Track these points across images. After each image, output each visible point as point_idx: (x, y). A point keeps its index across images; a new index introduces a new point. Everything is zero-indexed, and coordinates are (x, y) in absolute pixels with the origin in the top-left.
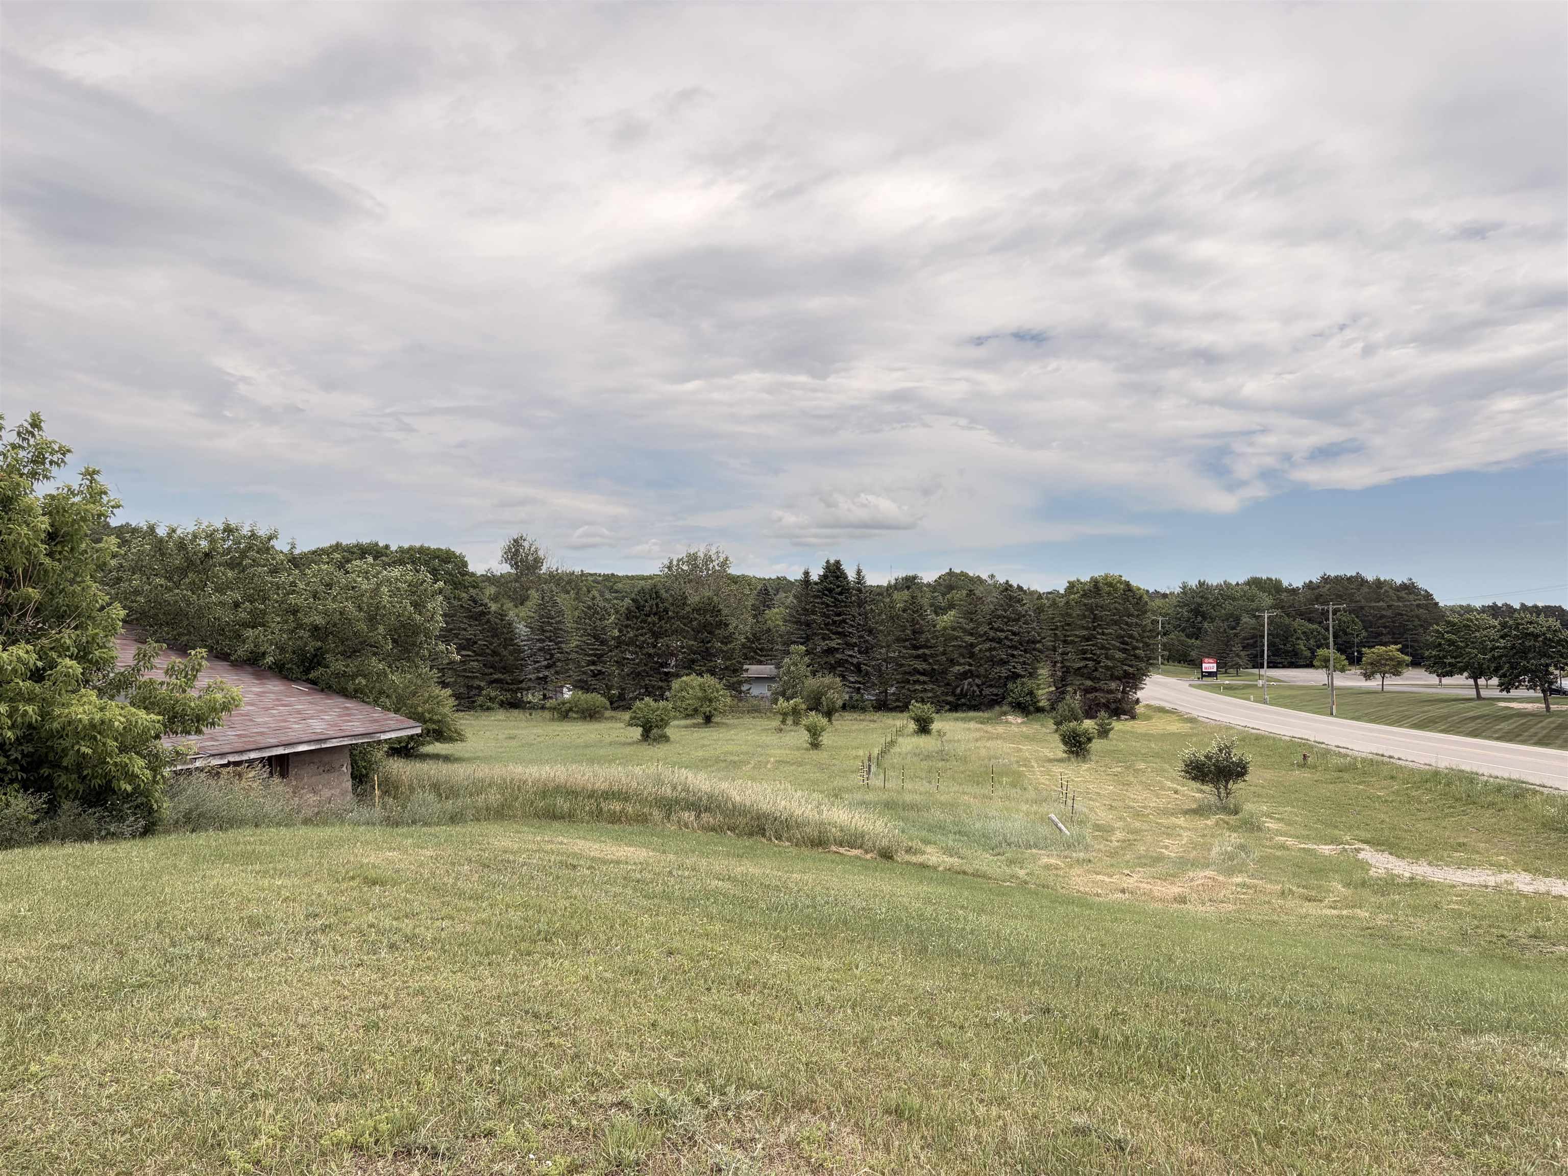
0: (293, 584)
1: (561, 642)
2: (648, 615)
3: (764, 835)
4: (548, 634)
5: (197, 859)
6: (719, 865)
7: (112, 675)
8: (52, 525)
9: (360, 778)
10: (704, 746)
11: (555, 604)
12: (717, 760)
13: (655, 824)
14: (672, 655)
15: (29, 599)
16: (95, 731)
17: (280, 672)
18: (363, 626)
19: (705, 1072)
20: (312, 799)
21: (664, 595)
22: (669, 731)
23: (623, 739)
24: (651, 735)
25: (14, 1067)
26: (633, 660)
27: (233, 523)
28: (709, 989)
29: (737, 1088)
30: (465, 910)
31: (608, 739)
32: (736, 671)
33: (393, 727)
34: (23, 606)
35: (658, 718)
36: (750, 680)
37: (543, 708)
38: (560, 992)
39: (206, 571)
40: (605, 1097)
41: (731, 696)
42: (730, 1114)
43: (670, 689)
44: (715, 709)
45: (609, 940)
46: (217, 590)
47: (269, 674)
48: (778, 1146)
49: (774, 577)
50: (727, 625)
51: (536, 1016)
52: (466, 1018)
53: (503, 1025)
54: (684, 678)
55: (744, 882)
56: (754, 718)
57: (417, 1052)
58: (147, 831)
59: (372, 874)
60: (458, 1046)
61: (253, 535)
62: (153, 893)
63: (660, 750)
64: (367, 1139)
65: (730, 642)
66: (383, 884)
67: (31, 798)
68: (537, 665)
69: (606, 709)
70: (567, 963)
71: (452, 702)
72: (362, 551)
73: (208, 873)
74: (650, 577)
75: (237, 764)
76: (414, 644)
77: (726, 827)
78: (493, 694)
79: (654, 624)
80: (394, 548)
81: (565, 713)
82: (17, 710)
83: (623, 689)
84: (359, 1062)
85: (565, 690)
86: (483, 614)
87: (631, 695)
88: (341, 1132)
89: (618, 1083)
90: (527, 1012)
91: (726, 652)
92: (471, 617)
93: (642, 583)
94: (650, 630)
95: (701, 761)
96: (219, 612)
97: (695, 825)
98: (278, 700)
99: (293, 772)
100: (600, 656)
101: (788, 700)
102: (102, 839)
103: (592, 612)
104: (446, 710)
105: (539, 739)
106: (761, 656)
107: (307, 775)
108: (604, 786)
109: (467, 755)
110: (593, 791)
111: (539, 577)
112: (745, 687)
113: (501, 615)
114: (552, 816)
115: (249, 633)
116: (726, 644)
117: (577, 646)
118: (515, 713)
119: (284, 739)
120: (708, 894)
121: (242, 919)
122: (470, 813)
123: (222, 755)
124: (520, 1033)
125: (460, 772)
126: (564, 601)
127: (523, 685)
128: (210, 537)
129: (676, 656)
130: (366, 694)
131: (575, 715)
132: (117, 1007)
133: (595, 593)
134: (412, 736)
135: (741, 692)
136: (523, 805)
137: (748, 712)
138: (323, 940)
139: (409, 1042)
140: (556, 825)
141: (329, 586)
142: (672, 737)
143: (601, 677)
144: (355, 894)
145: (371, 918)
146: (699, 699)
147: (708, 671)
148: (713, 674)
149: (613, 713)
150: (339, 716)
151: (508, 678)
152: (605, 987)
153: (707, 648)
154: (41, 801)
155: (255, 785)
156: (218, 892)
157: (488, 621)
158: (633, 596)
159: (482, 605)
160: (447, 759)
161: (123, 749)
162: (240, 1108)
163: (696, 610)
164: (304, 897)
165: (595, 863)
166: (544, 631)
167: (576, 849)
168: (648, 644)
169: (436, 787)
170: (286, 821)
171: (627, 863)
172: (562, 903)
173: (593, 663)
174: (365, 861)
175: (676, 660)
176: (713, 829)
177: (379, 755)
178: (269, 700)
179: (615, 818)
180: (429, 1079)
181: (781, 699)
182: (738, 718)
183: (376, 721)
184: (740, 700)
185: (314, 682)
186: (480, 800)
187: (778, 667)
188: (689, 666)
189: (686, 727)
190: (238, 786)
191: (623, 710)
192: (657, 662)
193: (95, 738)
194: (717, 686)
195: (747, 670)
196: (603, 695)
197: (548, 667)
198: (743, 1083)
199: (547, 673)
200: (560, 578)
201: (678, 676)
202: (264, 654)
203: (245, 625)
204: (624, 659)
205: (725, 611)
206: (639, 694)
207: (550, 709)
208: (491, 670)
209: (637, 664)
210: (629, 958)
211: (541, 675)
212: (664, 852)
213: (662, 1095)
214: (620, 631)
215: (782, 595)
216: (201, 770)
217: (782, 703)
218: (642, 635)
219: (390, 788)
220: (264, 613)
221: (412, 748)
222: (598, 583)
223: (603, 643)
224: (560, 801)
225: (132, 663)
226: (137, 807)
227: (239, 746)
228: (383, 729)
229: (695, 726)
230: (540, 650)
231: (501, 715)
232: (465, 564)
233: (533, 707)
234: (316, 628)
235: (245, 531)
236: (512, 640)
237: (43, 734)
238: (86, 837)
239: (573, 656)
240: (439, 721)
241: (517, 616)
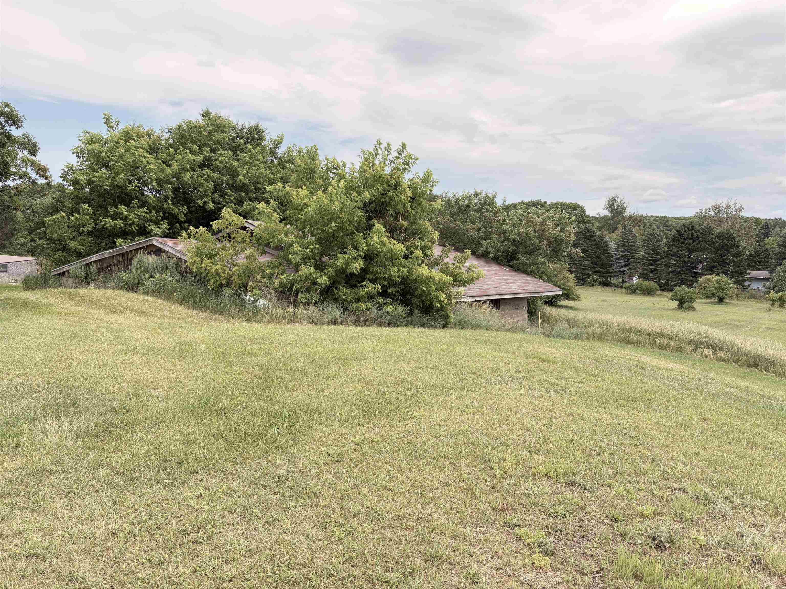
0: (504, 220)
1: (633, 253)
2: (685, 239)
3: (757, 368)
4: (627, 248)
5: (467, 341)
6: (729, 380)
7: (432, 259)
8: (413, 194)
9: (532, 313)
10: (717, 315)
11: (632, 232)
12: (726, 324)
13: (687, 353)
14: (700, 262)
15: (403, 225)
16: (427, 281)
17: (497, 261)
18: (536, 240)
19: (730, 484)
20: (510, 320)
21: (697, 228)
22: (695, 305)
23: (666, 307)
24: (684, 306)
25: (408, 412)
26: (675, 264)
27: (478, 191)
28: (730, 443)
29: (752, 497)
30: (590, 380)
31: (657, 306)
32: (742, 274)
33: (549, 290)
34: (400, 228)
35: (689, 297)
36: (751, 280)
37: (622, 287)
38: (642, 428)
39: (467, 214)
40: (671, 483)
41: (737, 288)
42: (747, 509)
43: (697, 282)
44: (726, 295)
45: (668, 407)
46: (471, 223)
47: (492, 261)
48: (779, 533)
49: (773, 218)
50: (738, 247)
51: (630, 437)
52: (594, 431)
53: (613, 437)
54: (708, 276)
55: (747, 391)
56: (752, 301)
57: (572, 441)
58: (444, 326)
59: (544, 357)
60: (592, 442)
61: (487, 197)
62: (451, 351)
63: (689, 314)
64: (551, 473)
65: (740, 257)
66: (549, 362)
67: (403, 308)
68: (620, 264)
69: (657, 290)
70: (645, 414)
71: (574, 281)
72: (534, 204)
73: (472, 347)
74: (690, 218)
75: (479, 301)
76: (560, 249)
77: (732, 360)
78: (595, 278)
79: (690, 244)
80: (548, 203)
81: (633, 291)
82: (400, 270)
83: (668, 280)
84: (546, 440)
85: (634, 278)
86: (592, 236)
87: (673, 283)
88: (541, 468)
89: (678, 479)
90: (625, 434)
91: (737, 262)
92: (586, 238)
93: (684, 221)
94: (687, 248)
95: (715, 323)
96: (472, 233)
97: (712, 357)
98: (496, 274)
99: (501, 308)
100: (655, 261)
101: (777, 292)
102: (428, 327)
103: (652, 237)
104: (572, 284)
105: (619, 303)
106: (759, 265)
107: (507, 309)
108: (658, 330)
109: (581, 308)
110: (652, 332)
111: (624, 218)
112: (747, 283)
113: (602, 237)
114: (628, 342)
115: (484, 242)
116: (737, 257)
117: (643, 255)
118: (607, 288)
119: (499, 292)
120: (725, 394)
121: (488, 368)
122: (584, 336)
123: (473, 297)
124: (622, 443)
125: (579, 316)
126: (636, 230)
127: (612, 275)
128: (469, 198)
129: (702, 263)
130: (535, 273)
131: (639, 292)
132: (443, 396)
133: (654, 226)
134: (554, 296)
135: (744, 286)
136: (612, 335)
137: (748, 298)
138: (524, 382)
139: (568, 435)
140: (630, 346)
141: (521, 221)
142: (697, 308)
143: (656, 272)
144: (536, 365)
145: (545, 377)
146: (716, 288)
147: (723, 273)
148: (726, 273)
149: (661, 292)
150: (524, 283)
151: (604, 271)
152: (668, 430)
153: (723, 260)
154: (407, 309)
155: (486, 311)
156: (477, 355)
157: (595, 240)
158: (677, 228)
159: (591, 232)
160: (571, 308)
161: (437, 290)
162: (496, 447)
163: (719, 237)
164: (513, 363)
165: (654, 368)
166: (624, 246)
167: (643, 360)
168: (685, 255)
169: (568, 321)
170: (499, 329)
171: (672, 370)
172: (640, 385)
173: (652, 265)
174: (540, 351)
175: (703, 266)
176: (724, 360)
177: (540, 303)
178: (492, 274)
179: (663, 347)
180: (579, 455)
181: (772, 292)
182: (741, 301)
183: (541, 286)
184: (744, 291)
185: (512, 267)
186: (590, 330)
187: (772, 272)
188: (711, 269)
189: (706, 303)
190: (480, 311)
191: (668, 291)
192: (690, 266)
193: (428, 283)
194: (729, 281)
195: (749, 273)
196: (656, 282)
197: (625, 266)
198: (755, 495)
199: (625, 269)
200: (636, 219)
201: (703, 274)
202: (490, 252)
203: (482, 239)
204: (670, 263)
205: (737, 238)
206: (678, 283)
207: (626, 288)
208: (595, 266)
209: (678, 266)
210: (680, 418)
211: (622, 270)
212: (693, 368)
213: (706, 490)
214: (668, 248)
215: (778, 229)
216: (465, 302)
217: (772, 294)
218: (681, 251)
219: (546, 319)
220: (490, 233)
221: (554, 302)
222: (656, 221)
223: (658, 254)
224: (632, 335)
225: (440, 254)
226: (441, 316)
227: (480, 294)
228: (544, 291)
229: (711, 303)
230: (622, 256)
231: (599, 289)
232: (584, 211)
233: (617, 286)
234: (514, 241)
235: (483, 194)
236: (607, 250)
237: (408, 281)
238: (422, 326)
239: (640, 260)
240: (568, 290)
241: (611, 238)
